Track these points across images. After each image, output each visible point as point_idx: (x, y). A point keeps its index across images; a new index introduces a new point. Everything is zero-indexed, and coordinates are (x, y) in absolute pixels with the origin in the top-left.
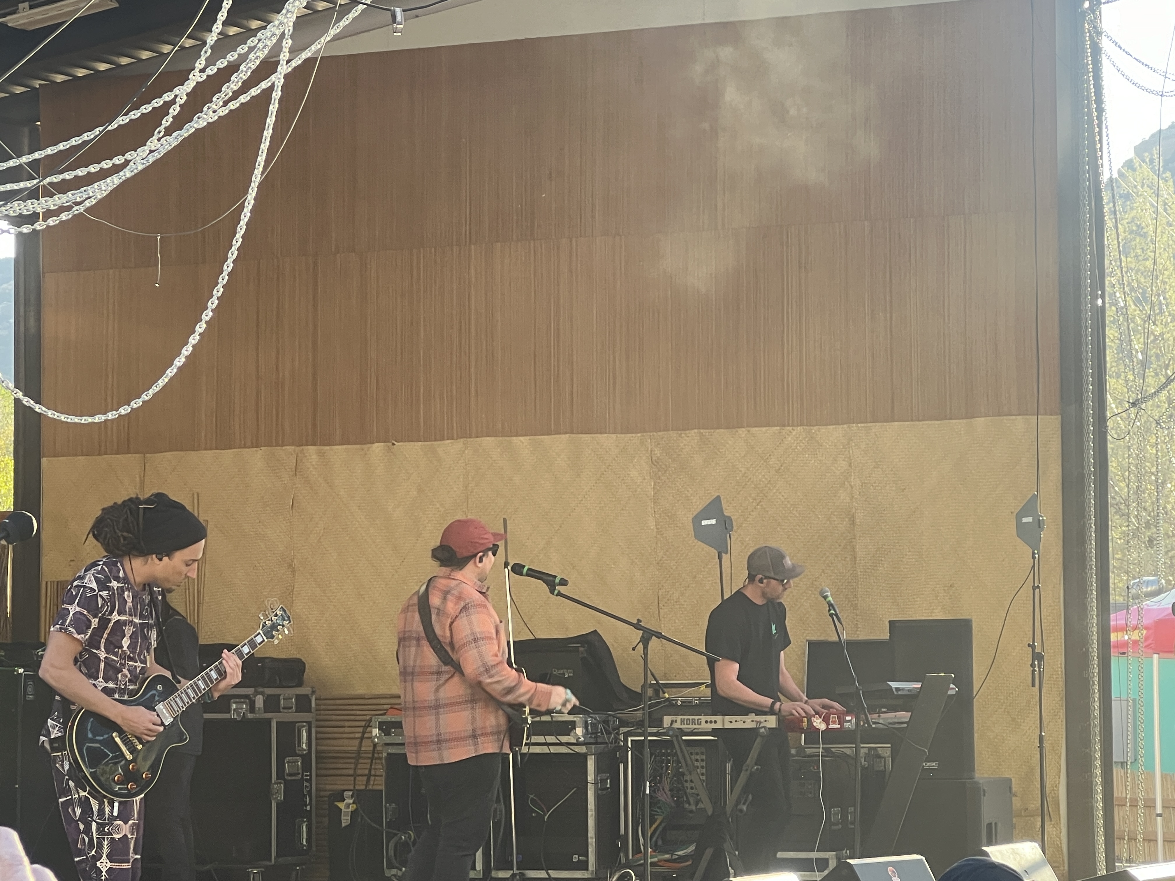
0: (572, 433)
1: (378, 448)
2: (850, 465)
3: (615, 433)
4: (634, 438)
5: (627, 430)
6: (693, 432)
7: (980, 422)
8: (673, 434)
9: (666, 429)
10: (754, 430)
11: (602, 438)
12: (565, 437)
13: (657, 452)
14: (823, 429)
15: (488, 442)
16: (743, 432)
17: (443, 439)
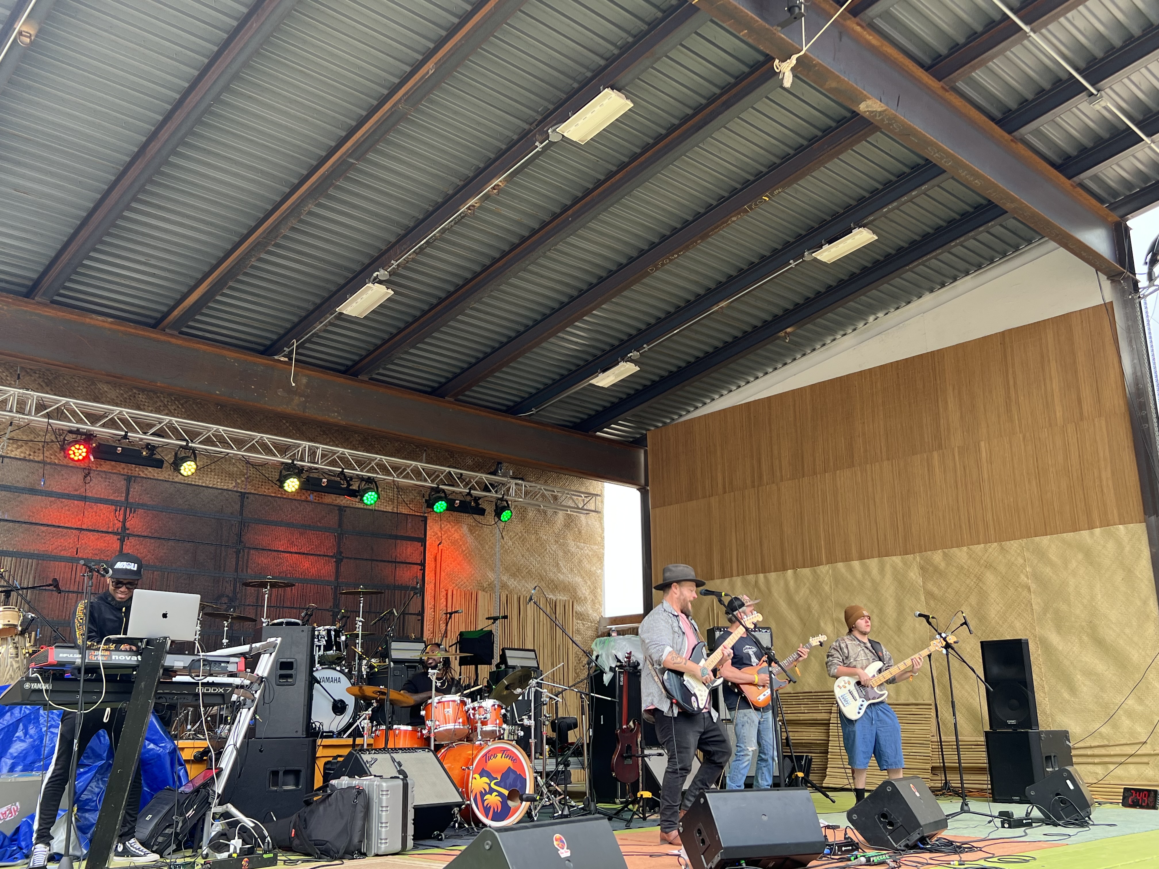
0: (879, 557)
1: (790, 572)
2: (1025, 561)
3: (900, 555)
4: (910, 557)
5: (907, 554)
6: (939, 551)
7: (1097, 531)
8: (929, 553)
9: (925, 551)
10: (971, 547)
11: (894, 558)
12: (876, 559)
13: (922, 562)
14: (1008, 543)
15: (840, 565)
16: (965, 549)
17: (819, 565)
